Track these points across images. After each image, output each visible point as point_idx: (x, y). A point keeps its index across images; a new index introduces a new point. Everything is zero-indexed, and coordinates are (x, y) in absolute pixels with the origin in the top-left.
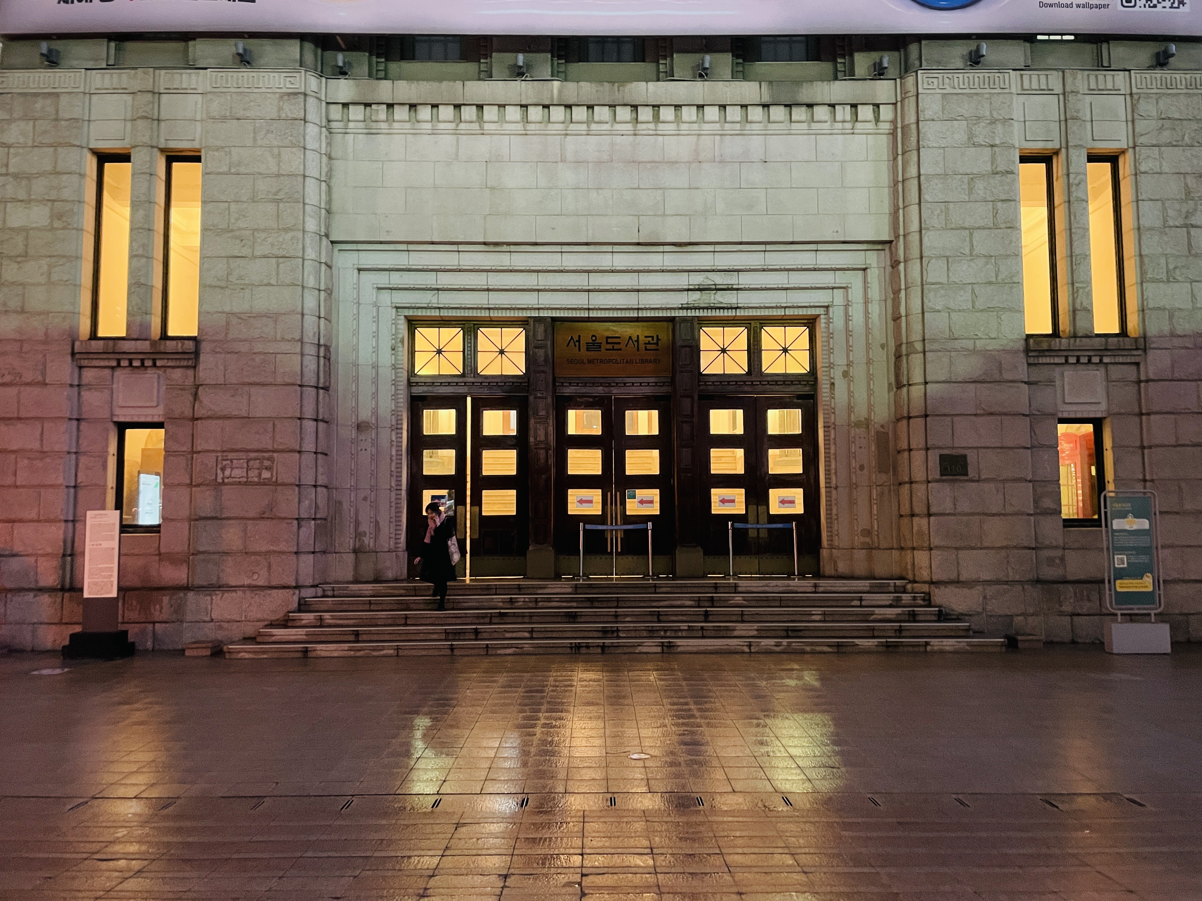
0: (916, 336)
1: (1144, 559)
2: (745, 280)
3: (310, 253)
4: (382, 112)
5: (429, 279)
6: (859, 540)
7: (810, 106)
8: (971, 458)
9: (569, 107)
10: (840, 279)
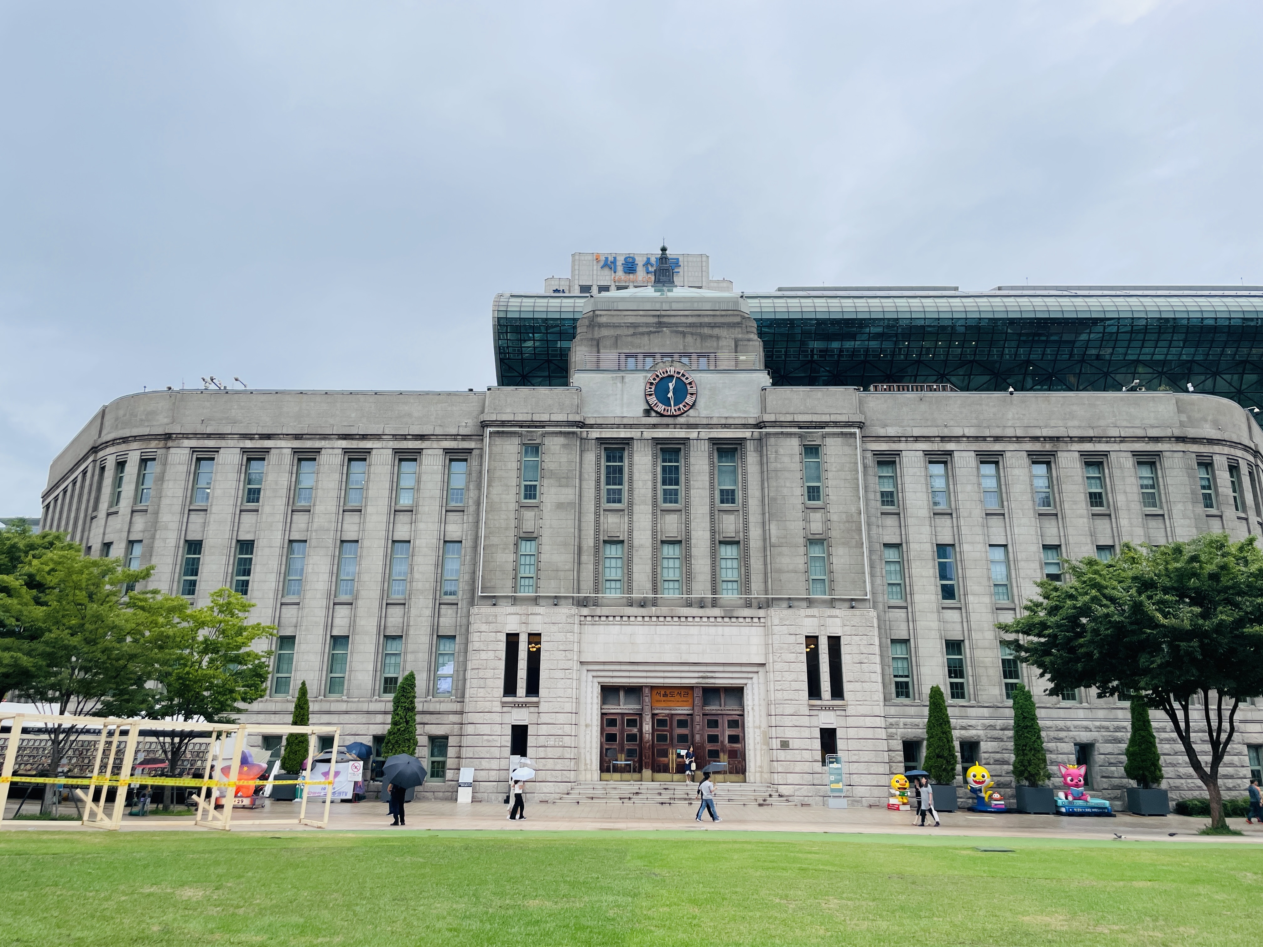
0: (773, 699)
1: (839, 777)
2: (717, 675)
3: (575, 668)
4: (597, 619)
5: (610, 674)
6: (758, 769)
7: (737, 618)
8: (791, 741)
9: (658, 617)
10: (750, 675)
